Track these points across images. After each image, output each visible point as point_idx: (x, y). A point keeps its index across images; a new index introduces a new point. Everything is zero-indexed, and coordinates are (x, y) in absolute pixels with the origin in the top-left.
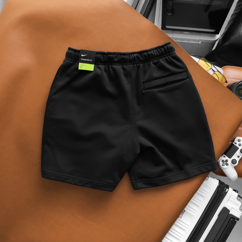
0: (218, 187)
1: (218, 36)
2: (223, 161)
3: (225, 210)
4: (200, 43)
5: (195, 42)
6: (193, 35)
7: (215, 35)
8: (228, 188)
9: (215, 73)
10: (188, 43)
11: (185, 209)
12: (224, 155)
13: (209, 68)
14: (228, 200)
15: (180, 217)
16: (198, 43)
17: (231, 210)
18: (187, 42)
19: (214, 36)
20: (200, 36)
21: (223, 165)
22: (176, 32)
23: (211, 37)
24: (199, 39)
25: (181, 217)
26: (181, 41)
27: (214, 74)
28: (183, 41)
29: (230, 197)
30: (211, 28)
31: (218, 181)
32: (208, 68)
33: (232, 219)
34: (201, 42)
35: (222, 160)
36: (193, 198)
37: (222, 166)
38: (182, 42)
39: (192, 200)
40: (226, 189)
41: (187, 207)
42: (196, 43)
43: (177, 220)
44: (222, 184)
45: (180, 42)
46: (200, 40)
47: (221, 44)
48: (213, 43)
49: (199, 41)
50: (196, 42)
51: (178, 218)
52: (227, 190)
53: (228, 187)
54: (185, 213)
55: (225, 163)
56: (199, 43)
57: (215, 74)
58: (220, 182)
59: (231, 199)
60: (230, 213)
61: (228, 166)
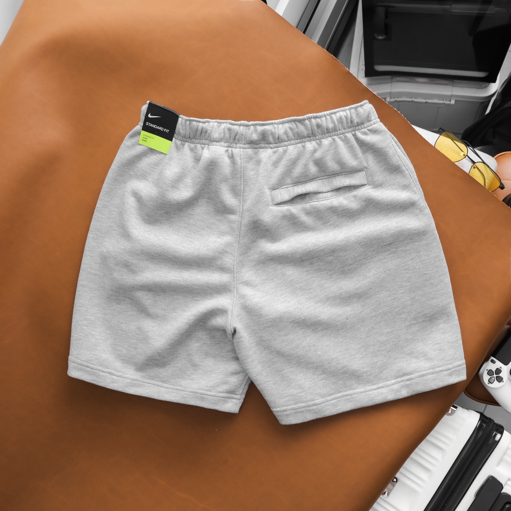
0: (478, 430)
1: (495, 87)
2: (490, 373)
3: (493, 484)
4: (453, 102)
5: (442, 102)
6: (437, 85)
7: (488, 83)
8: (502, 433)
9: (477, 167)
10: (426, 102)
11: (398, 475)
12: (492, 358)
13: (462, 154)
14: (501, 460)
15: (386, 494)
16: (447, 102)
17: (506, 484)
18: (424, 101)
19: (486, 87)
20: (453, 86)
21: (490, 382)
22: (398, 78)
23: (477, 88)
24: (449, 93)
25: (388, 495)
26: (410, 100)
27: (474, 168)
28: (413, 99)
29: (505, 453)
30: (479, 70)
31: (478, 416)
32: (459, 155)
33: (507, 506)
34: (456, 101)
35: (487, 370)
36: (417, 450)
37: (489, 385)
38: (412, 101)
39: (413, 455)
40: (496, 435)
41: (402, 470)
42: (444, 104)
43: (379, 500)
44: (486, 423)
45: (409, 102)
46: (452, 96)
47: (499, 103)
48: (485, 102)
49: (450, 97)
50: (444, 102)
51: (381, 496)
52: (498, 436)
53: (500, 430)
54: (398, 485)
55: (495, 376)
56: (450, 104)
57: (476, 169)
58: (482, 418)
59: (506, 458)
60: (503, 491)
61: (501, 384)
